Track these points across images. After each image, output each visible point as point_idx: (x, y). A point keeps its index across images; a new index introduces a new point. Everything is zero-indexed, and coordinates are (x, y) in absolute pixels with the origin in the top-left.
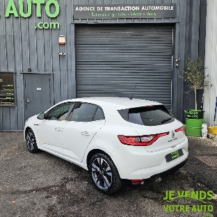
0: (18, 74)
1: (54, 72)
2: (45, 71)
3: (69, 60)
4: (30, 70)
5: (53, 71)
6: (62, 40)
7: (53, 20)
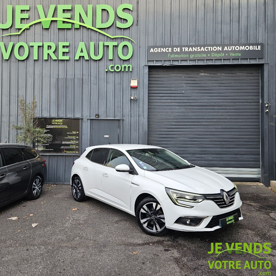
0: (85, 120)
1: (124, 119)
2: (115, 117)
3: (141, 105)
4: (98, 115)
5: (123, 116)
6: (134, 83)
7: (125, 62)
